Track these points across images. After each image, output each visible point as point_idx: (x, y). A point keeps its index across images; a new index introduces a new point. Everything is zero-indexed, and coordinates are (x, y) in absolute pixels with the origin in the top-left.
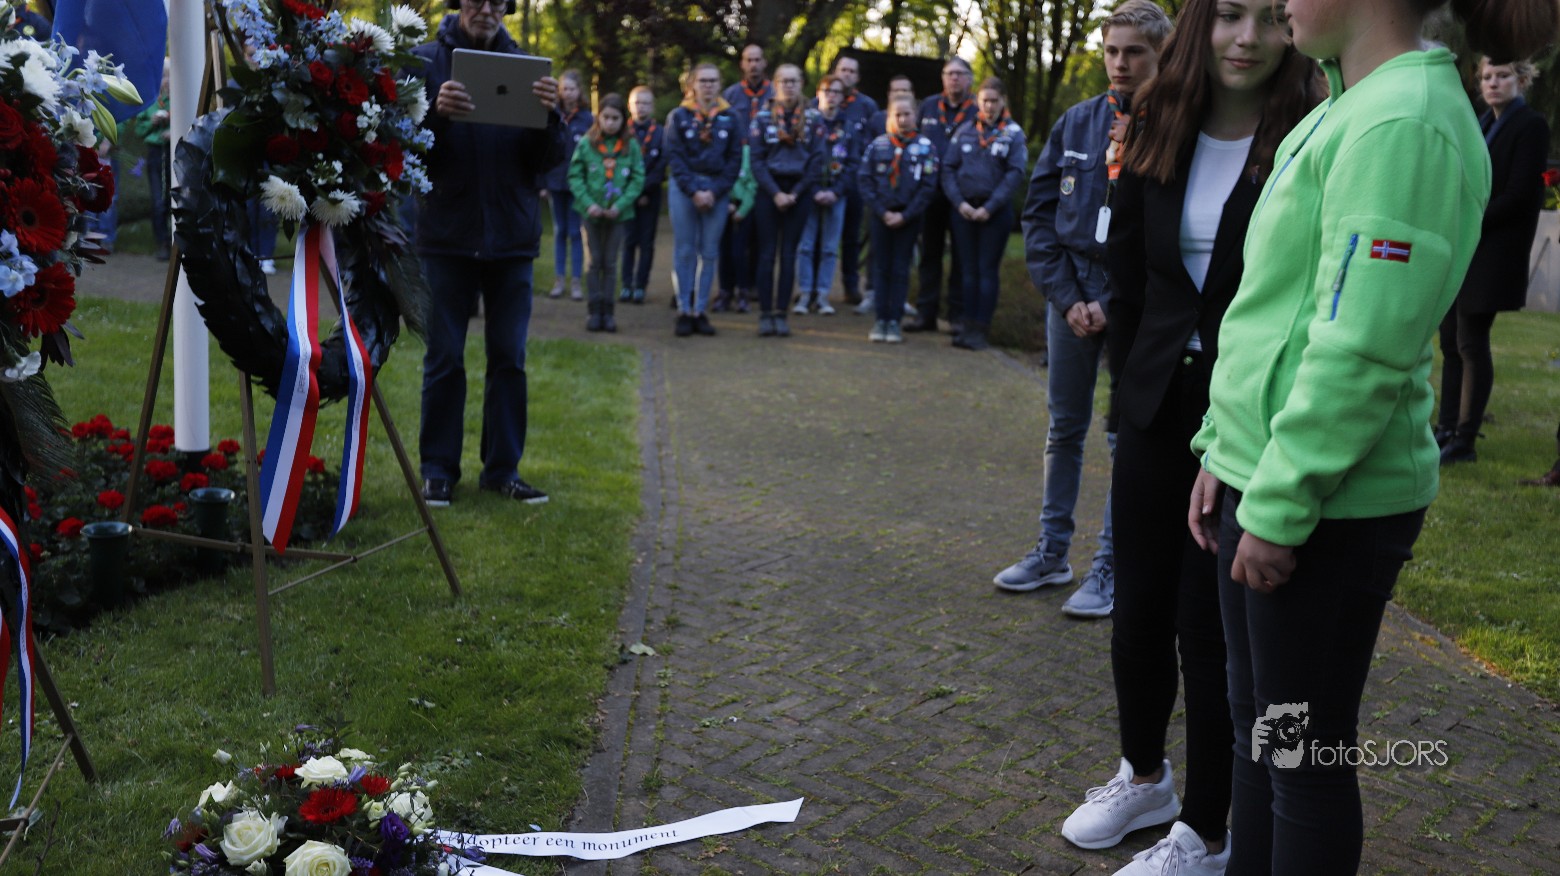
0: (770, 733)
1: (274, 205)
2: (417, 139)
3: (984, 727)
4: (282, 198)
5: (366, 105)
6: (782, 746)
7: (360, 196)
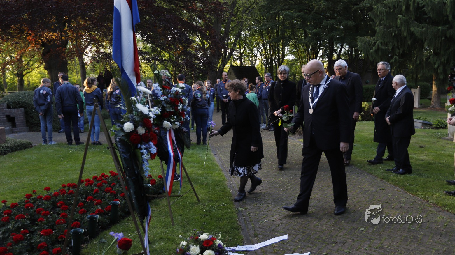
0: (275, 223)
1: (165, 126)
2: (187, 110)
3: (317, 217)
4: (167, 125)
5: (179, 104)
6: (279, 225)
7: (180, 123)
